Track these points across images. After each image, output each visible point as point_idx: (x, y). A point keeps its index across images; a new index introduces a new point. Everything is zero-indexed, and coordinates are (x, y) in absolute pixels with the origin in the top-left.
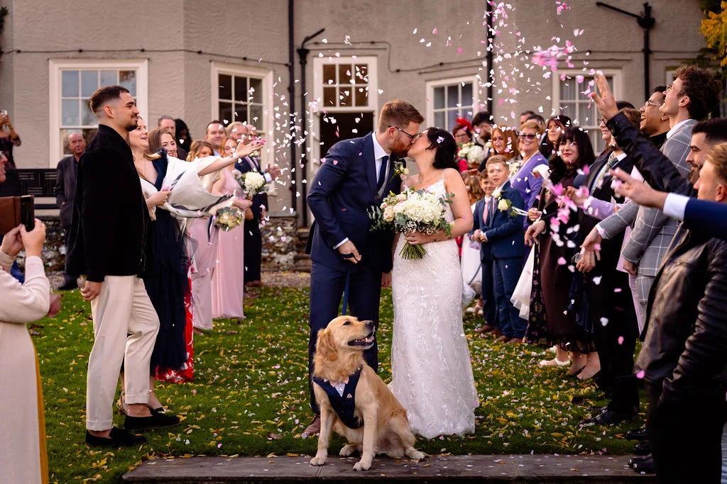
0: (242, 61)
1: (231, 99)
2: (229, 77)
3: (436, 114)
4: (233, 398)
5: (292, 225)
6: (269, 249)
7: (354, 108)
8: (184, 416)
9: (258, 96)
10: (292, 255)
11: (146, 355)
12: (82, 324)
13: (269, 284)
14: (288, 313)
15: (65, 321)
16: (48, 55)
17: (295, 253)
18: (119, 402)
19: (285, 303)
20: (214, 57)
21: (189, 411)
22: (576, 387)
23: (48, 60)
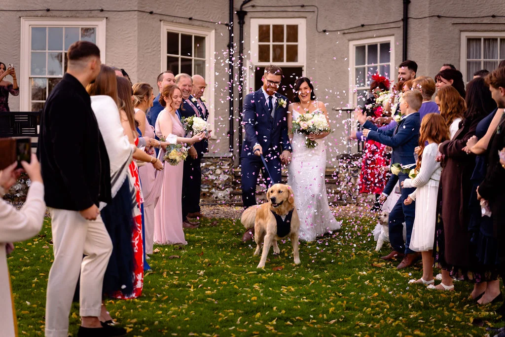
0: (188, 20)
1: (178, 54)
2: (177, 35)
3: (357, 70)
4: (173, 314)
5: (229, 165)
6: (208, 185)
7: (285, 64)
8: (130, 328)
9: (201, 52)
10: (229, 190)
11: (99, 274)
12: (44, 247)
13: (207, 216)
14: (224, 241)
15: (30, 244)
16: (20, 14)
17: (232, 189)
18: (74, 315)
19: (221, 232)
20: (164, 17)
21: (135, 324)
22: (477, 310)
23: (20, 17)
